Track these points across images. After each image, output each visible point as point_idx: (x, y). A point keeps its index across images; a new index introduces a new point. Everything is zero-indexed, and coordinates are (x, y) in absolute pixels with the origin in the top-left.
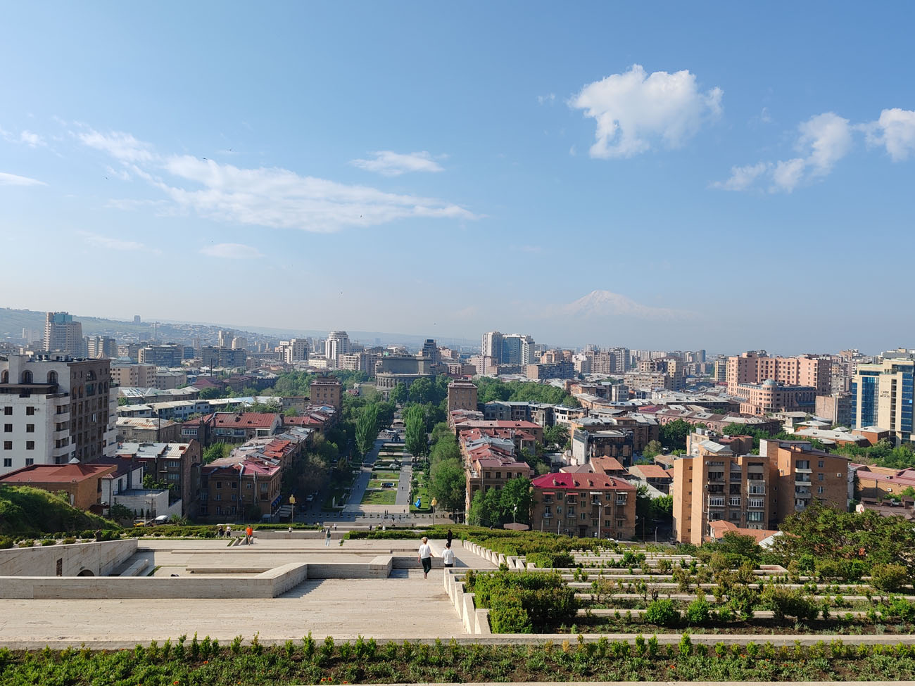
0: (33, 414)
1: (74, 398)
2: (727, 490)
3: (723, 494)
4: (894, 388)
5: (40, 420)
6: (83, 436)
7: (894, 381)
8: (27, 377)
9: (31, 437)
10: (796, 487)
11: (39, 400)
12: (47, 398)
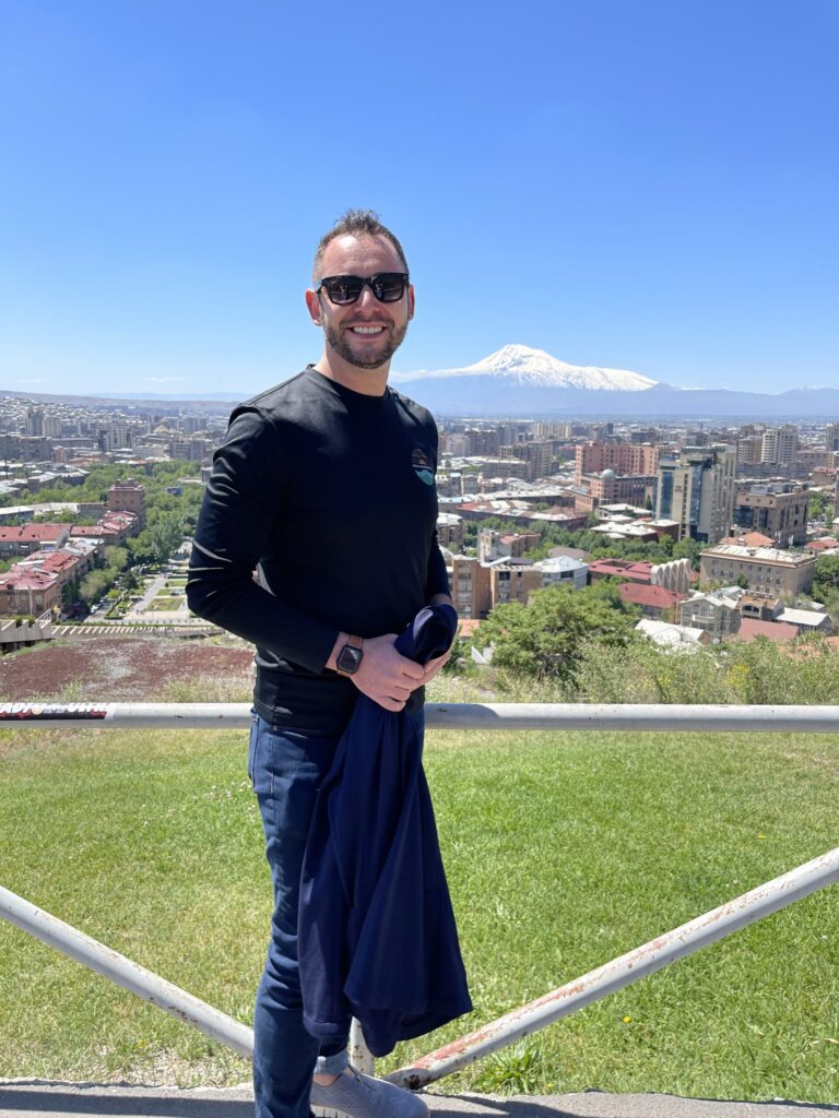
4: (686, 482)
7: (686, 476)
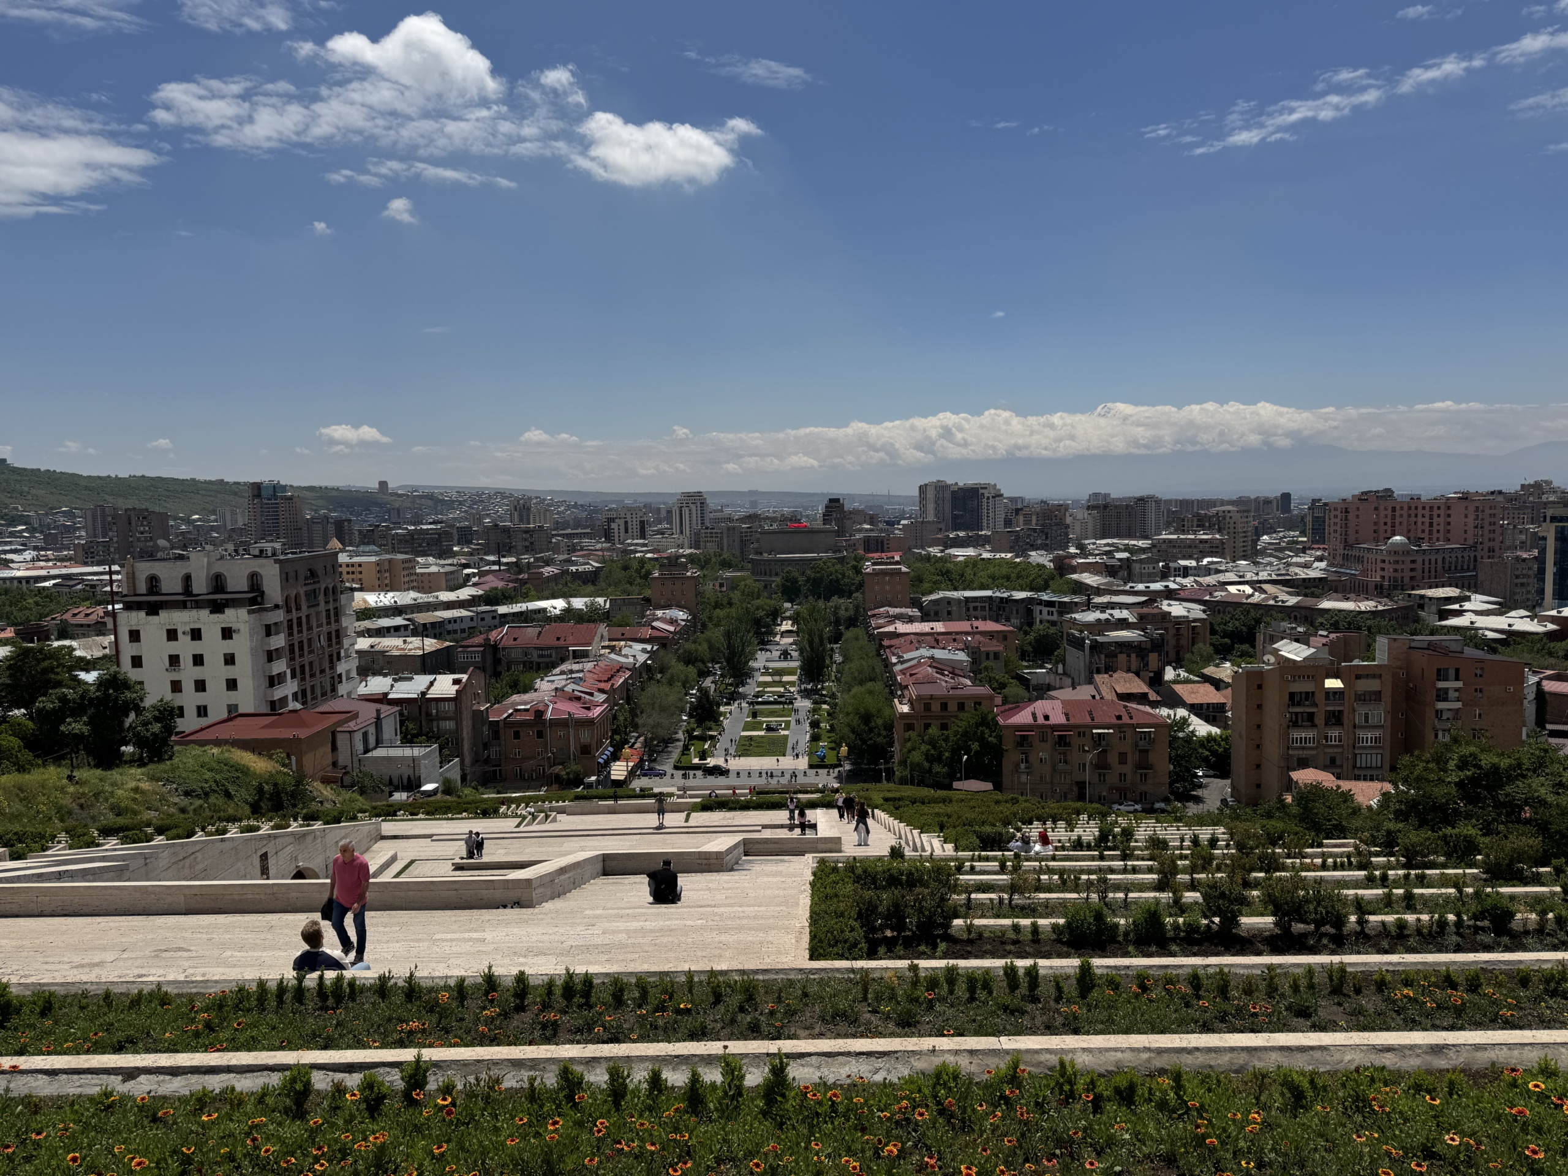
0: (231, 638)
1: (289, 611)
2: (1320, 720)
3: (1314, 726)
5: (242, 646)
6: (307, 669)
8: (218, 583)
9: (231, 672)
10: (1437, 711)
11: (237, 617)
12: (249, 612)
